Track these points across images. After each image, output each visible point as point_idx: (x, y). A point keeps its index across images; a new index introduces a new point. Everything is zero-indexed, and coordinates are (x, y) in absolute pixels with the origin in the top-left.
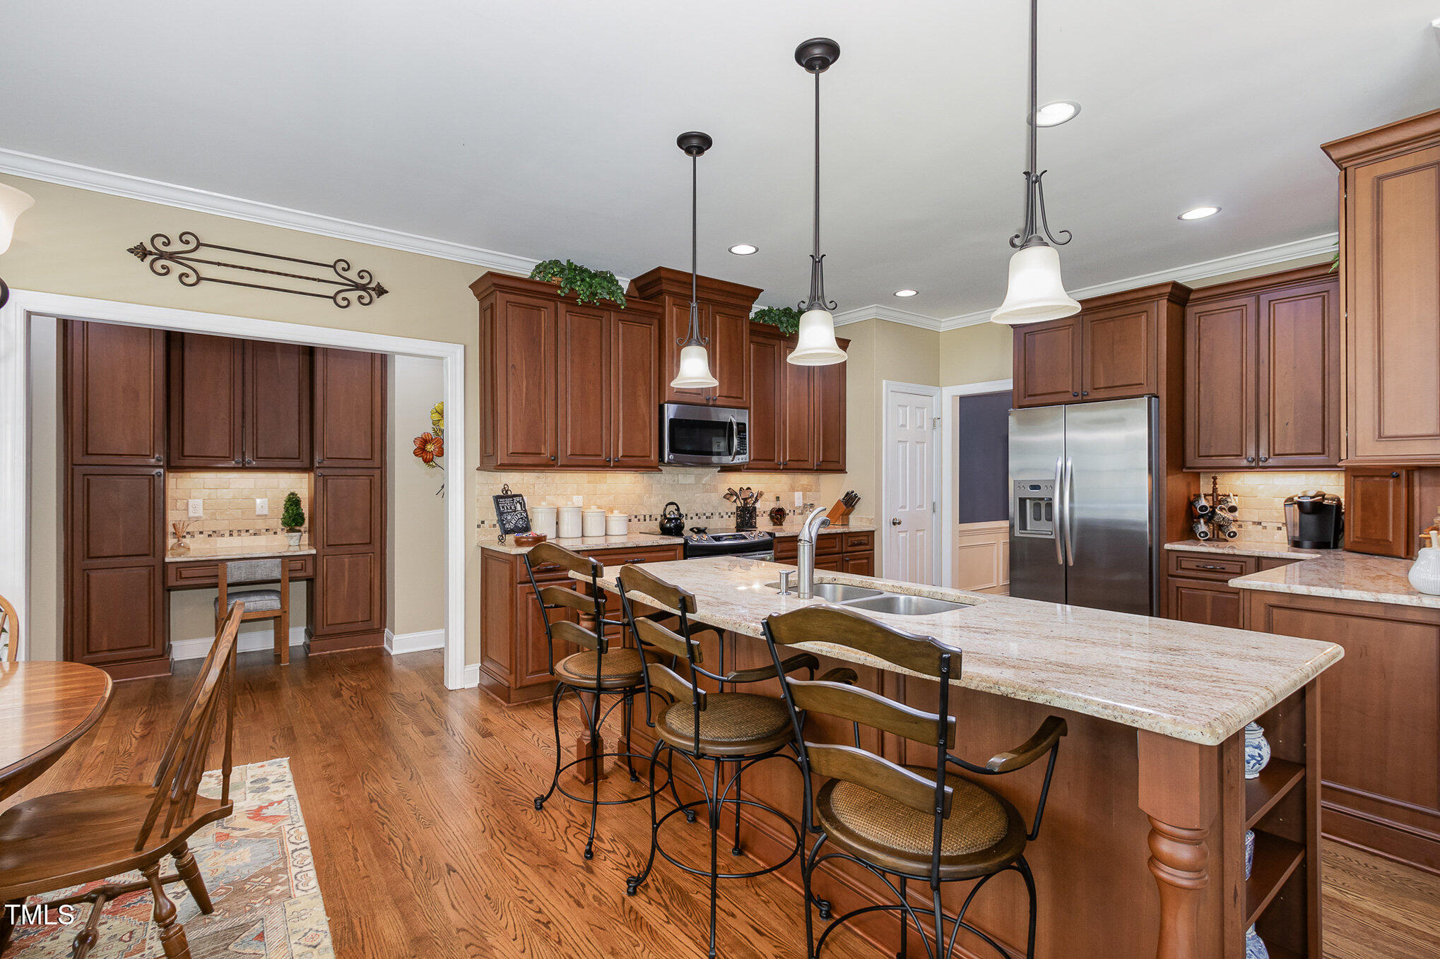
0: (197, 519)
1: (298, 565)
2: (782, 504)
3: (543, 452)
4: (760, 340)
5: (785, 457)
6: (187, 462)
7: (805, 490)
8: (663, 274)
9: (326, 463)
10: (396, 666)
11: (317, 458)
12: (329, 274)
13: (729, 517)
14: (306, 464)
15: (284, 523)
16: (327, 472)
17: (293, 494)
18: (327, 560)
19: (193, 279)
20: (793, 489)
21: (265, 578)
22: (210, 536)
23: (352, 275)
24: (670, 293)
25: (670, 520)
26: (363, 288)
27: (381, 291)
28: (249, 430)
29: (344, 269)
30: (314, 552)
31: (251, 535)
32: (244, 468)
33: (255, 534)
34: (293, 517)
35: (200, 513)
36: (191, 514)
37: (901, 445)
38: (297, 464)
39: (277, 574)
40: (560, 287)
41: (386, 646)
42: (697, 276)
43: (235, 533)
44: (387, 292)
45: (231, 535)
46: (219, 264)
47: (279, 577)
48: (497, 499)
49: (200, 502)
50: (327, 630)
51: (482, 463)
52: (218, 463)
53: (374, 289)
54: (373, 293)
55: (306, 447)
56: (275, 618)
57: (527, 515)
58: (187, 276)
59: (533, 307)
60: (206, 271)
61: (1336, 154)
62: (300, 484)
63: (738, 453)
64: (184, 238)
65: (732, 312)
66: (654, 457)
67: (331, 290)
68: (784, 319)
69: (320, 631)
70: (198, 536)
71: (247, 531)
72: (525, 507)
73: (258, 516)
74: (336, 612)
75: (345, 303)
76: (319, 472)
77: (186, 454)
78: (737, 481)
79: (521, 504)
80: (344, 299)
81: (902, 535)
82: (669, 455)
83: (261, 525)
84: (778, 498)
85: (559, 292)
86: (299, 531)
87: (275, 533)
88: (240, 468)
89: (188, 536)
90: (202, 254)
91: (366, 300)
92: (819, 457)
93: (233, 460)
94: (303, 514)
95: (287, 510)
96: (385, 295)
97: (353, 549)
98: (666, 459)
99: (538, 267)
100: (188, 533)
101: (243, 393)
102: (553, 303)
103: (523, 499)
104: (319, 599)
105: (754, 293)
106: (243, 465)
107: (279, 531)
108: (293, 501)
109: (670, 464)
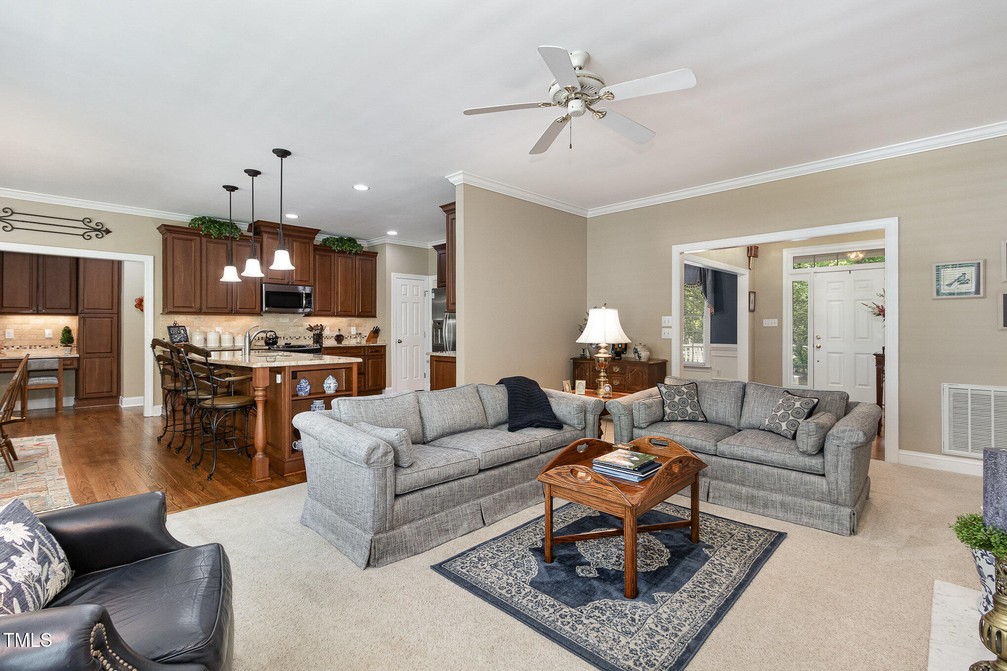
0: (10, 340)
1: (69, 362)
2: (342, 333)
3: (193, 306)
4: (323, 253)
5: (337, 309)
6: (5, 310)
7: (357, 326)
8: (260, 223)
9: (86, 311)
10: (125, 414)
11: (80, 309)
12: (81, 225)
13: (310, 339)
14: (74, 312)
15: (62, 342)
16: (86, 315)
17: (67, 327)
18: (86, 361)
19: (10, 228)
20: (350, 325)
21: (49, 368)
22: (18, 348)
23: (93, 225)
24: (266, 232)
25: (270, 339)
26: (99, 230)
27: (108, 232)
28: (41, 294)
29: (88, 222)
30: (78, 356)
31: (42, 348)
32: (38, 313)
33: (45, 348)
34: (67, 338)
35: (12, 336)
36: (7, 337)
37: (403, 305)
38: (69, 311)
39: (56, 366)
40: (202, 231)
41: (120, 405)
42: (283, 225)
43: (33, 347)
44: (111, 232)
45: (30, 348)
46: (23, 221)
47: (57, 368)
48: (169, 328)
49: (13, 330)
50: (85, 396)
51: (163, 311)
52: (22, 311)
53: (104, 231)
54: (103, 233)
55: (74, 303)
56: (56, 388)
57: (187, 335)
58: (7, 227)
59: (187, 240)
60: (16, 224)
61: (446, 209)
62: (71, 322)
63: (306, 307)
64: (5, 210)
65: (302, 240)
66: (258, 309)
67: (81, 232)
68: (336, 243)
69: (81, 396)
70: (11, 349)
71: (40, 346)
72: (186, 332)
73: (46, 338)
74: (91, 387)
75: (89, 237)
76: (82, 315)
77: (4, 306)
78: (315, 321)
79: (184, 330)
80: (88, 236)
81: (403, 348)
82: (265, 308)
83: (48, 343)
84: (339, 330)
85: (201, 233)
86: (71, 346)
87: (57, 347)
88: (35, 313)
89: (5, 349)
90: (14, 217)
91: (101, 236)
92: (358, 309)
93: (32, 309)
94: (73, 338)
95: (63, 336)
96: (110, 234)
97: (101, 355)
98: (264, 310)
99: (192, 220)
100: (5, 347)
101: (38, 275)
102: (199, 238)
103: (185, 328)
104: (81, 380)
105: (317, 231)
106: (38, 311)
107: (59, 346)
108: (67, 331)
109: (266, 312)
